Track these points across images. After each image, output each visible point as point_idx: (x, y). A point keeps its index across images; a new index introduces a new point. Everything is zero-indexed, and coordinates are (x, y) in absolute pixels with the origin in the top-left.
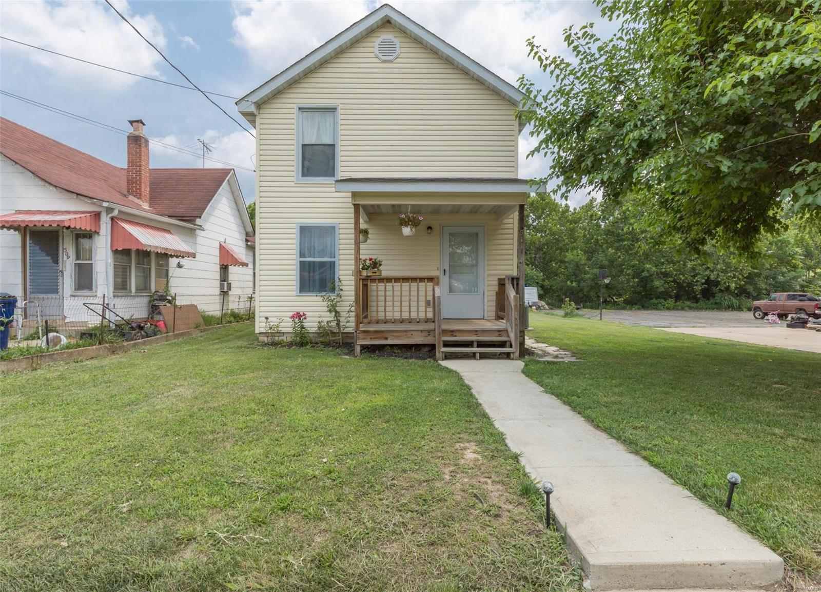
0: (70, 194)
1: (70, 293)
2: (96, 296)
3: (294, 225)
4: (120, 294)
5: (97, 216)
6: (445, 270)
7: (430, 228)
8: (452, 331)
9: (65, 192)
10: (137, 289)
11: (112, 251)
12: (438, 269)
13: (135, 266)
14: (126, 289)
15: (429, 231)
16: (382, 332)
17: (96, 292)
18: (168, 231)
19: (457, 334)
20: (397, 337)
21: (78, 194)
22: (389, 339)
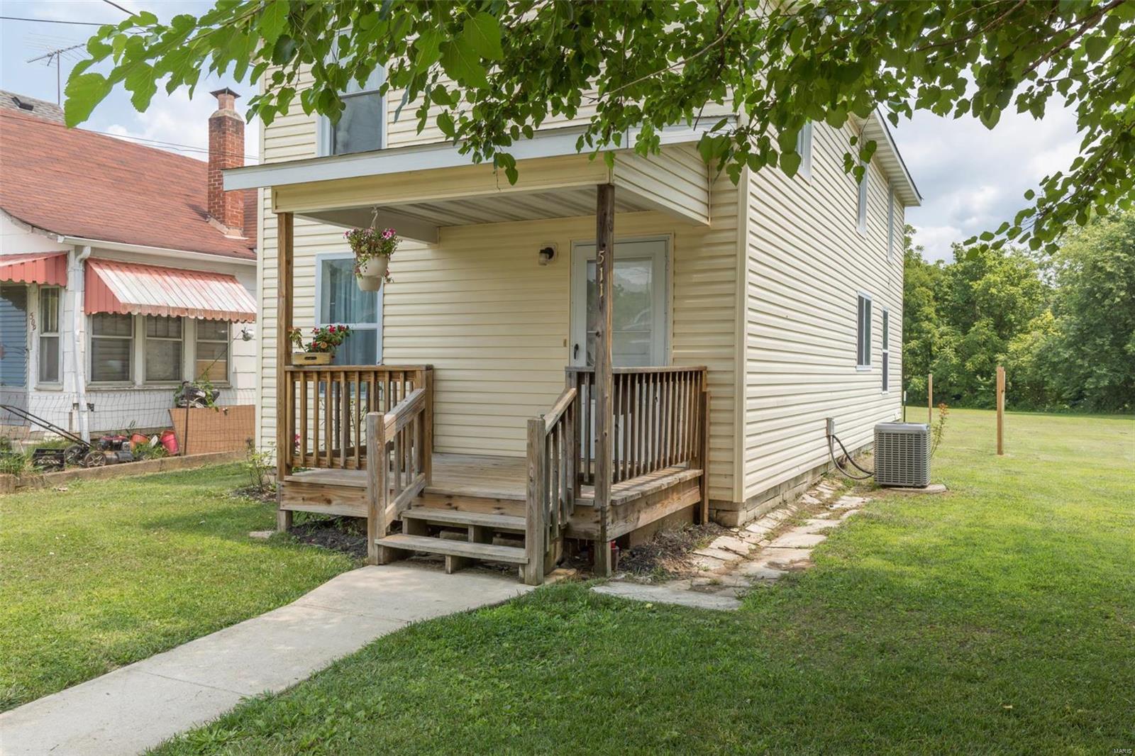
0: (25, 226)
1: (34, 386)
2: (62, 391)
3: (314, 259)
4: (104, 388)
5: (60, 260)
6: (577, 347)
7: (549, 252)
8: (450, 497)
9: (20, 223)
10: (149, 378)
11: (89, 316)
12: (565, 345)
13: (144, 339)
14: (127, 379)
15: (543, 258)
16: (322, 486)
17: (63, 383)
18: (231, 278)
19: (462, 505)
20: (347, 500)
21: (33, 226)
22: (334, 503)
